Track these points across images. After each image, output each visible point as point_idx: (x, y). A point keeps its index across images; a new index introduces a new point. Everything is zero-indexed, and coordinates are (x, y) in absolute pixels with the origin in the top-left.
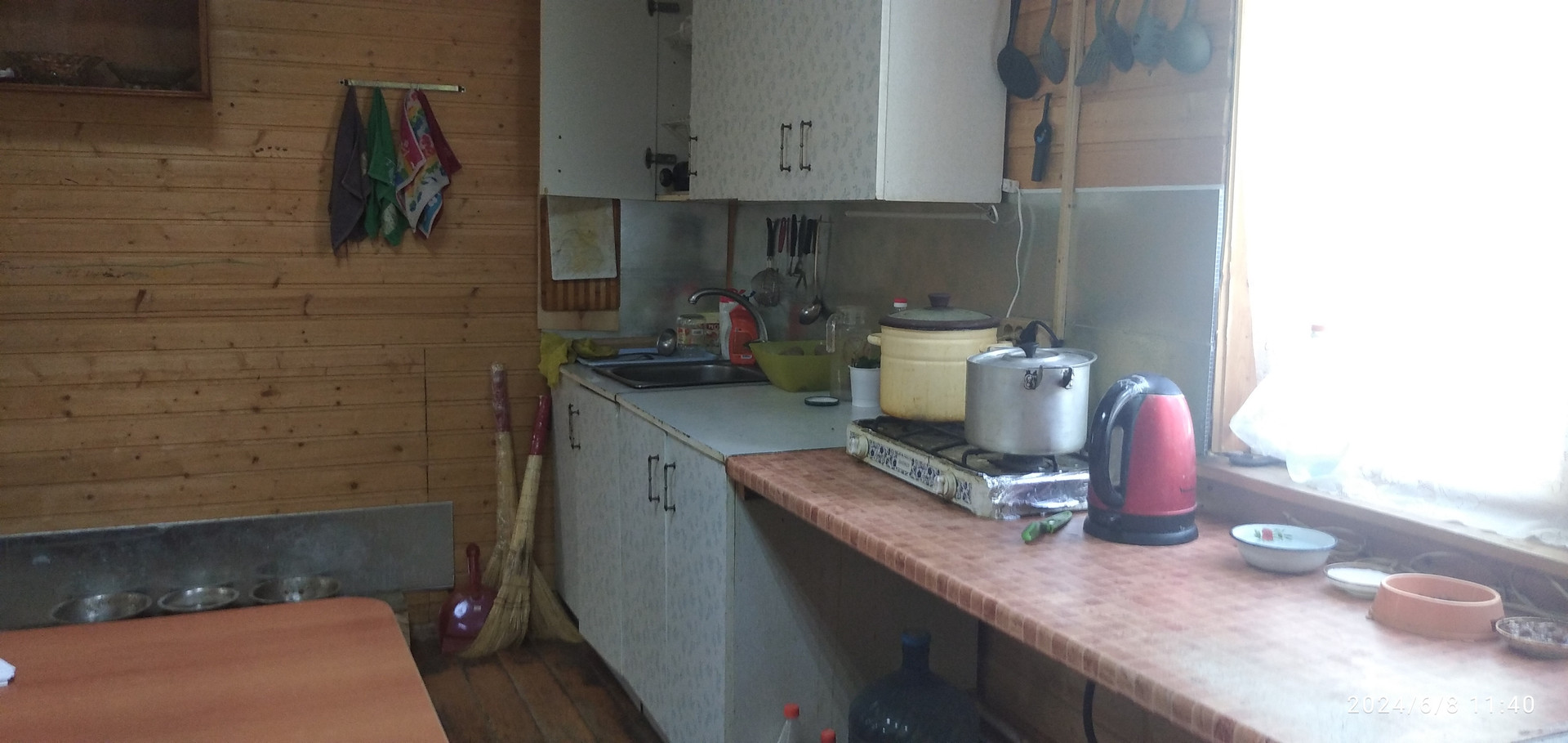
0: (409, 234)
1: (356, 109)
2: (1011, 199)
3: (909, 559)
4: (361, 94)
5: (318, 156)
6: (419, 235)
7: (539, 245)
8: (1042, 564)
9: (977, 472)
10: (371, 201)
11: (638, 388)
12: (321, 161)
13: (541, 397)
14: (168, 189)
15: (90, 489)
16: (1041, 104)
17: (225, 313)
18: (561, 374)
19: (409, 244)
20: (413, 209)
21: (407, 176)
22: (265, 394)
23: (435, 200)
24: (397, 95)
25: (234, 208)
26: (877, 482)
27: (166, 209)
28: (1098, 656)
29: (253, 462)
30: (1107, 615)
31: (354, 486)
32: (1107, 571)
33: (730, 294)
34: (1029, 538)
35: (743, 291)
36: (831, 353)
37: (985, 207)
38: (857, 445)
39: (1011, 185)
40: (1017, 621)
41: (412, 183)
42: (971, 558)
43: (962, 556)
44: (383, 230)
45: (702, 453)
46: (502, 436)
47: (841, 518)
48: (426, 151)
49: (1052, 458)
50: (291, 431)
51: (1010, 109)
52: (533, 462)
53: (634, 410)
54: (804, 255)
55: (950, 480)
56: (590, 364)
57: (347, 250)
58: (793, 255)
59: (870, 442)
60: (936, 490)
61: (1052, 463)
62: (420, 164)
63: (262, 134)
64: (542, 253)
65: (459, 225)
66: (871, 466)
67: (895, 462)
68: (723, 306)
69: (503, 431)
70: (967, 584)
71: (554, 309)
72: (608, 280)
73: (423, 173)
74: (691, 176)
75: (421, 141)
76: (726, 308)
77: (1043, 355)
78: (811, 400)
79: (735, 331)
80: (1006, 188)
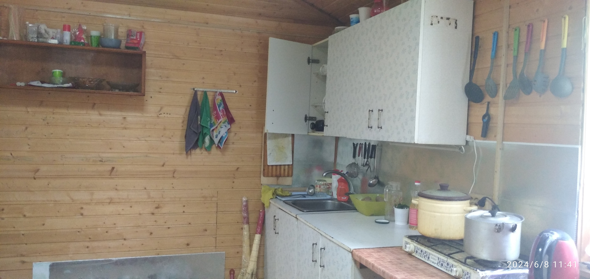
0: (214, 146)
1: (197, 99)
4: (199, 94)
5: (182, 117)
6: (218, 147)
7: (263, 152)
9: (473, 267)
10: (201, 134)
11: (304, 212)
12: (183, 119)
13: (261, 211)
14: (125, 128)
15: (87, 244)
16: (485, 105)
17: (143, 176)
18: (270, 203)
19: (214, 150)
20: (216, 137)
21: (215, 125)
22: (157, 208)
23: (226, 134)
24: (212, 94)
25: (149, 136)
26: (422, 266)
27: (124, 136)
29: (150, 235)
31: (188, 245)
33: (337, 172)
35: (342, 171)
36: (386, 202)
37: (459, 147)
38: (409, 248)
41: (217, 127)
44: (205, 145)
45: (339, 246)
46: (246, 226)
48: (223, 115)
49: (506, 263)
50: (166, 223)
52: (257, 237)
53: (305, 222)
54: (370, 159)
55: (459, 270)
56: (282, 199)
57: (191, 152)
58: (365, 158)
59: (415, 247)
60: (453, 274)
61: (506, 265)
62: (220, 120)
63: (161, 108)
64: (264, 155)
65: (233, 143)
66: (416, 257)
67: (429, 257)
68: (333, 176)
69: (246, 224)
71: (268, 176)
72: (288, 165)
73: (222, 124)
74: (325, 127)
75: (221, 111)
76: (335, 178)
77: (499, 216)
78: (377, 221)
79: (340, 187)
80: (468, 139)
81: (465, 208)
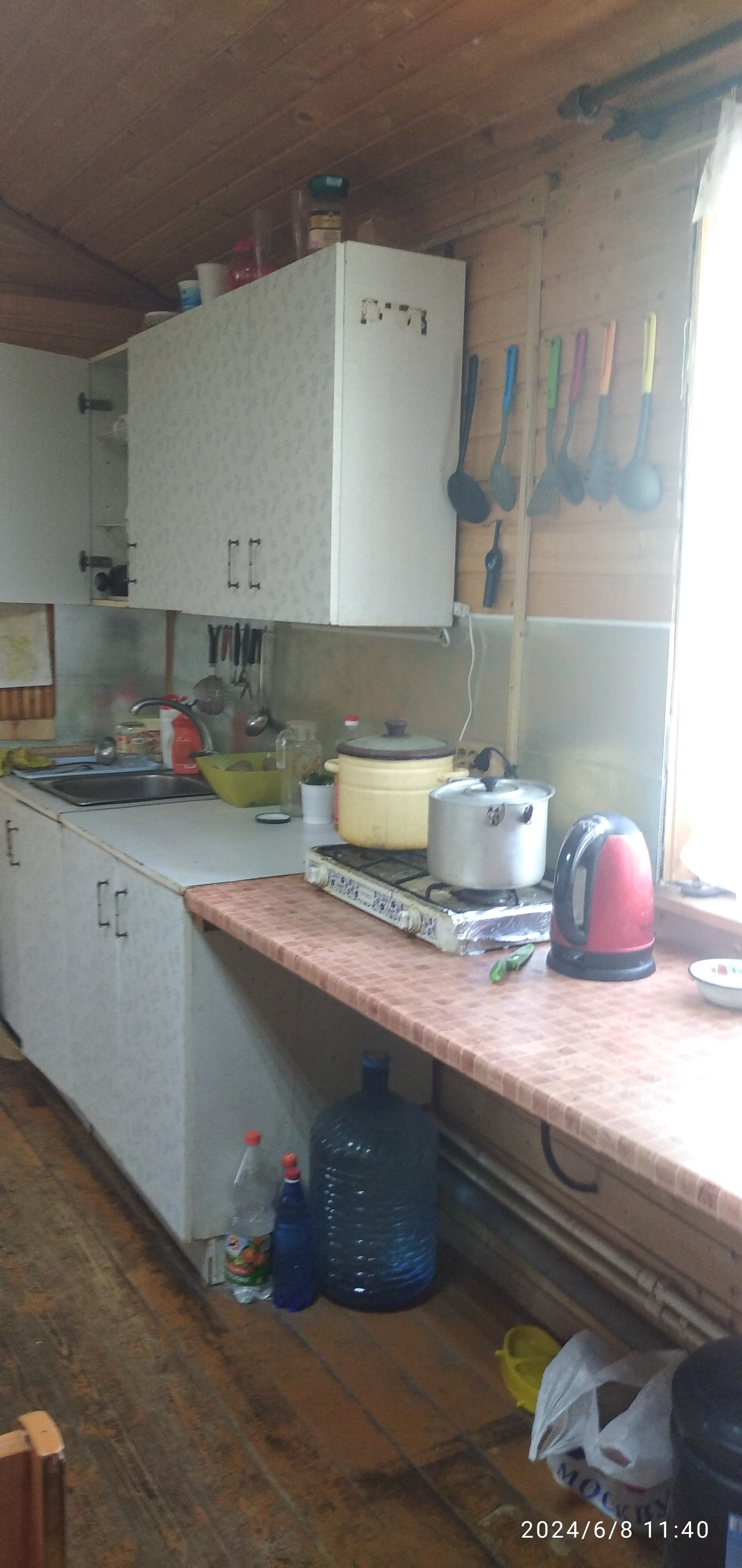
2: (462, 622)
3: (382, 1005)
8: (513, 1008)
9: (442, 906)
11: (82, 805)
16: (492, 530)
26: (340, 914)
28: (580, 1115)
30: (583, 1066)
32: (575, 1014)
33: (170, 702)
34: (498, 978)
35: (184, 699)
36: (281, 770)
37: (437, 631)
38: (317, 874)
39: (462, 610)
40: (496, 1075)
42: (443, 1002)
43: (434, 1001)
45: (157, 882)
47: (309, 959)
49: (513, 891)
51: (459, 531)
53: (80, 831)
54: (248, 665)
55: (415, 914)
56: (27, 777)
58: (237, 663)
59: (330, 871)
60: (402, 925)
61: (514, 896)
66: (332, 896)
67: (357, 893)
68: (162, 713)
70: (442, 1034)
72: (42, 687)
74: (130, 584)
76: (168, 716)
77: (503, 789)
78: (262, 817)
79: (178, 740)
80: (457, 612)
81: (439, 775)
